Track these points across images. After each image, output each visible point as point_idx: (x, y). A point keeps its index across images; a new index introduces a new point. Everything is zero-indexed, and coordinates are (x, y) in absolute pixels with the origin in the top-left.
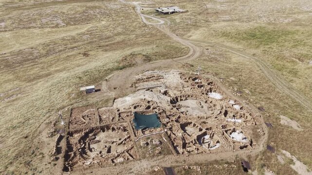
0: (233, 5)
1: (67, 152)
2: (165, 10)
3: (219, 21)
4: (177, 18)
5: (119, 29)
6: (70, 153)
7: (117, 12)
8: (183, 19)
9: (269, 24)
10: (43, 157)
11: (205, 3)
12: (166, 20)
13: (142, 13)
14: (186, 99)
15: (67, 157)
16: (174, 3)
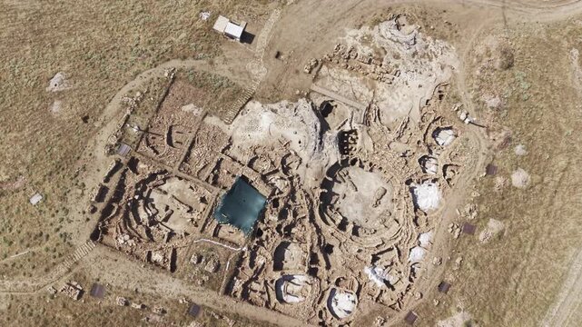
1: (112, 201)
6: (114, 204)
10: (82, 194)
14: (371, 171)
15: (106, 213)
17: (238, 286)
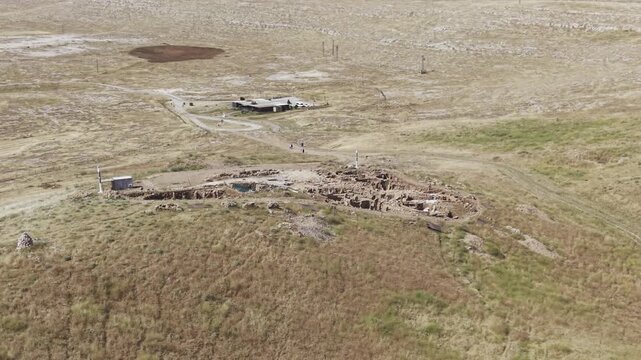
0: (460, 88)
2: (262, 103)
3: (419, 119)
4: (299, 119)
5: (130, 144)
7: (112, 113)
8: (316, 119)
9: (549, 115)
11: (379, 87)
12: (268, 123)
13: (192, 113)
16: (288, 90)
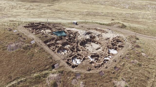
17: (48, 43)
